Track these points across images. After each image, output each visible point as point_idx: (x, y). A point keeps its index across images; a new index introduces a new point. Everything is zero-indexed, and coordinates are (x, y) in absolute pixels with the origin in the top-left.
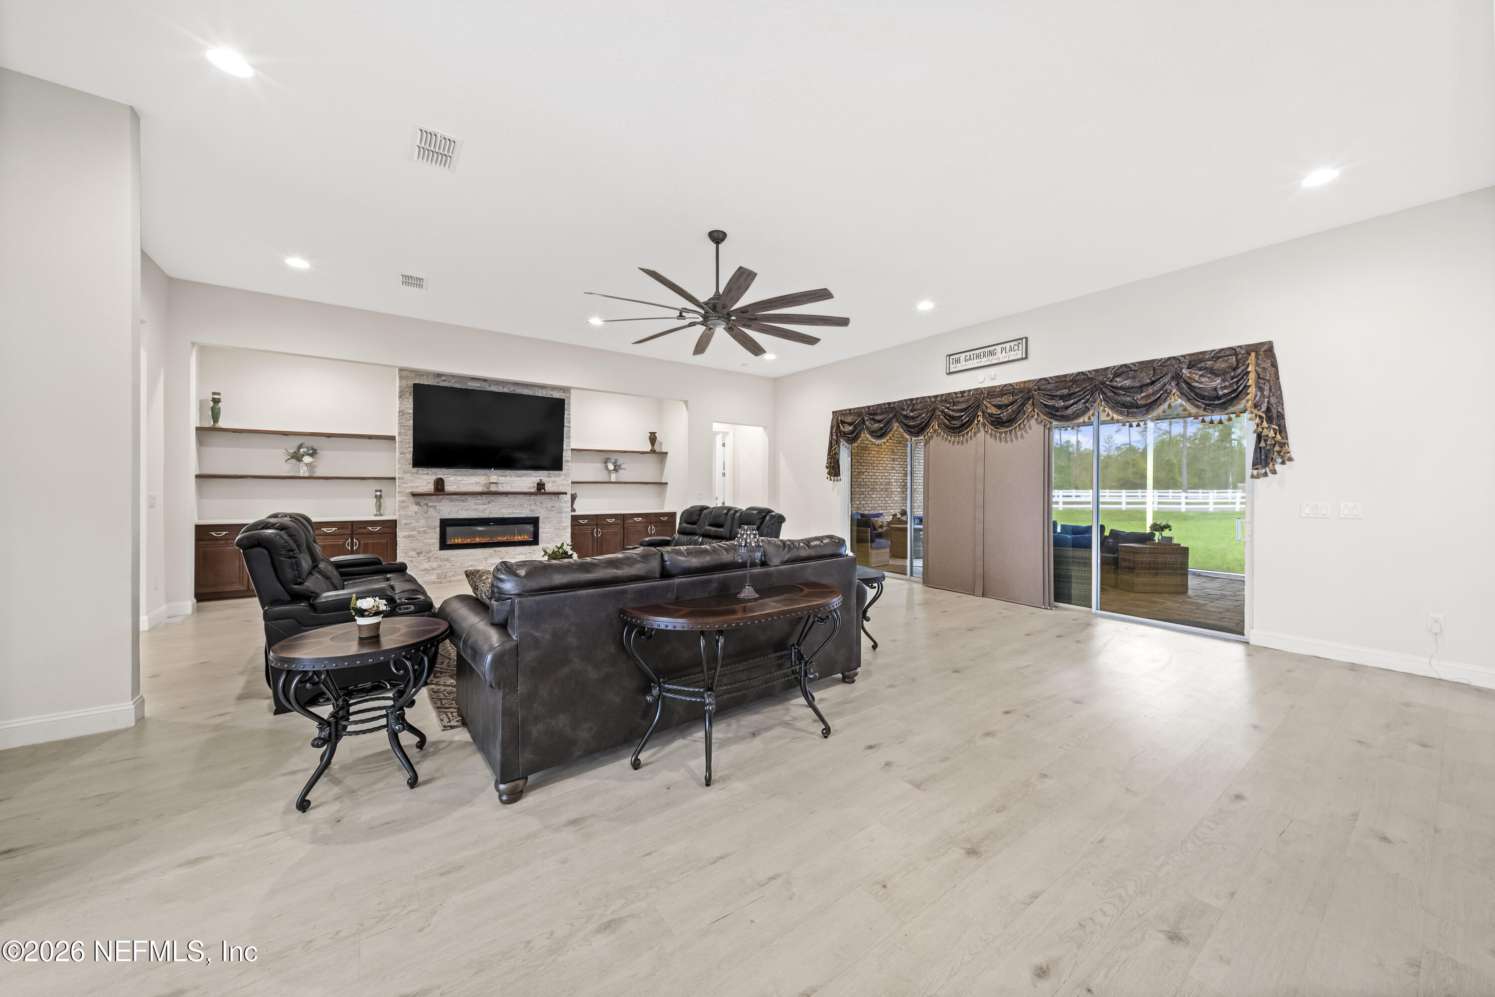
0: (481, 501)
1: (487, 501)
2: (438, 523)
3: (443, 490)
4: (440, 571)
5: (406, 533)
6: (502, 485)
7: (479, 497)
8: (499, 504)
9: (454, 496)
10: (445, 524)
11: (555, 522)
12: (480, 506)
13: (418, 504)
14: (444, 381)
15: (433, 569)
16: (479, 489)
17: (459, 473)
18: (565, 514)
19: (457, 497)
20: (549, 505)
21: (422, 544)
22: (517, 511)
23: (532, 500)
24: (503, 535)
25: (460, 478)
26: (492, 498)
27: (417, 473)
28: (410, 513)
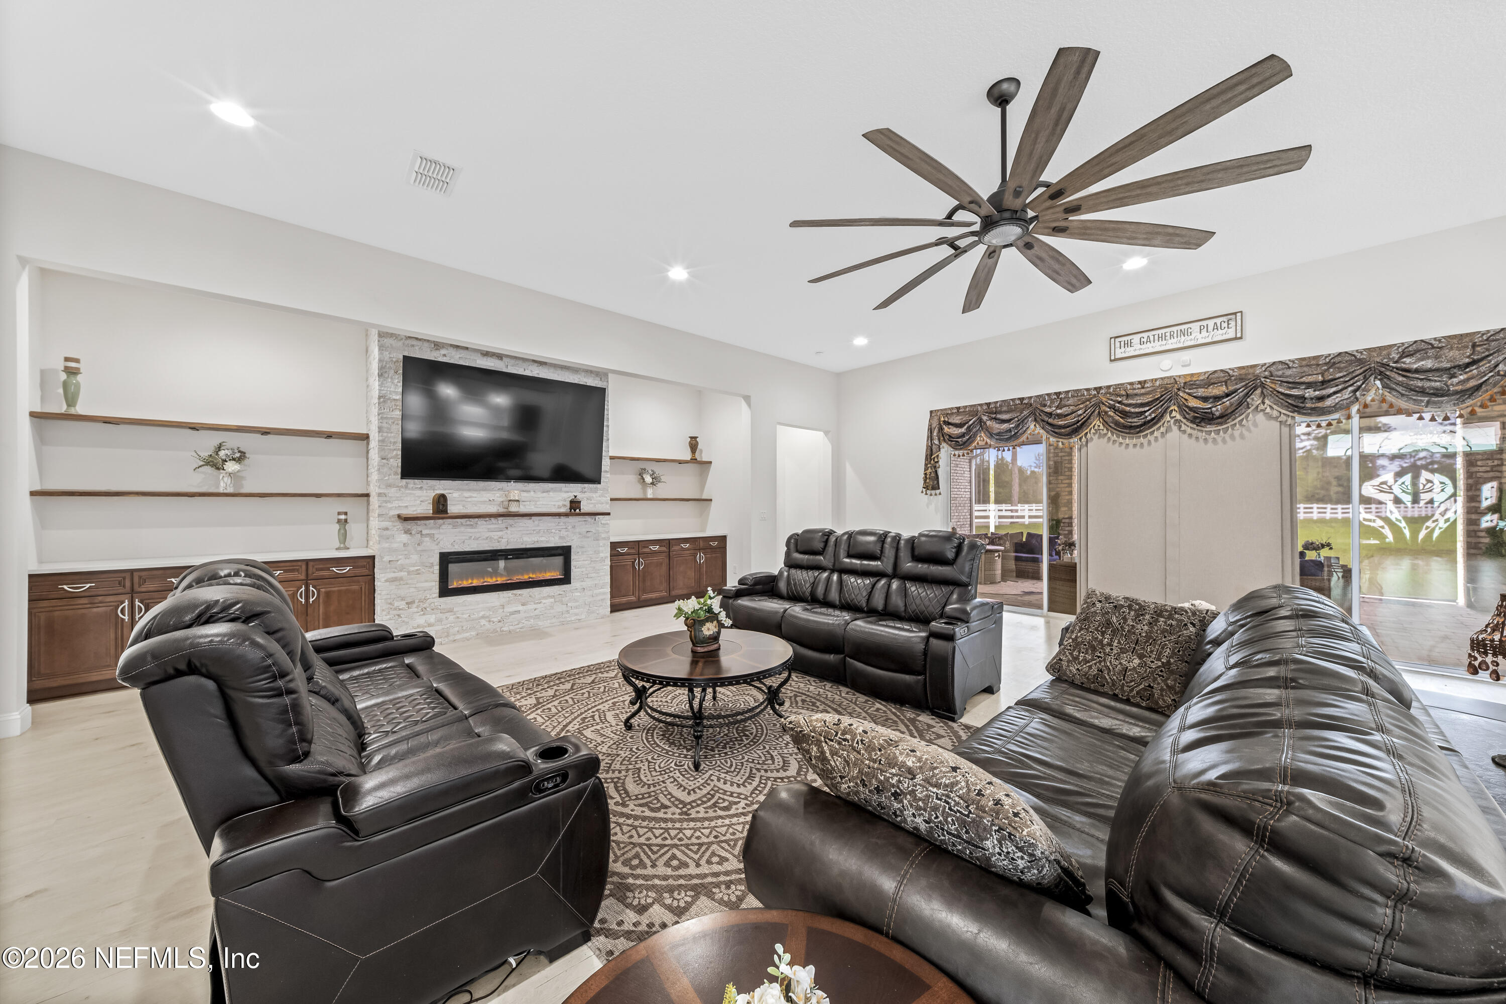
0: (495, 526)
1: (505, 525)
2: (436, 560)
3: (445, 511)
4: (440, 628)
5: (390, 575)
6: (525, 503)
7: (494, 520)
8: (520, 529)
9: (459, 520)
10: (446, 559)
11: (591, 552)
12: (494, 533)
13: (408, 532)
14: (445, 355)
15: (430, 625)
16: (493, 509)
17: (466, 486)
18: (603, 541)
19: (464, 520)
20: (584, 530)
21: (412, 590)
22: (543, 538)
23: (562, 524)
24: (526, 572)
25: (467, 494)
26: (510, 521)
27: (406, 487)
28: (395, 545)
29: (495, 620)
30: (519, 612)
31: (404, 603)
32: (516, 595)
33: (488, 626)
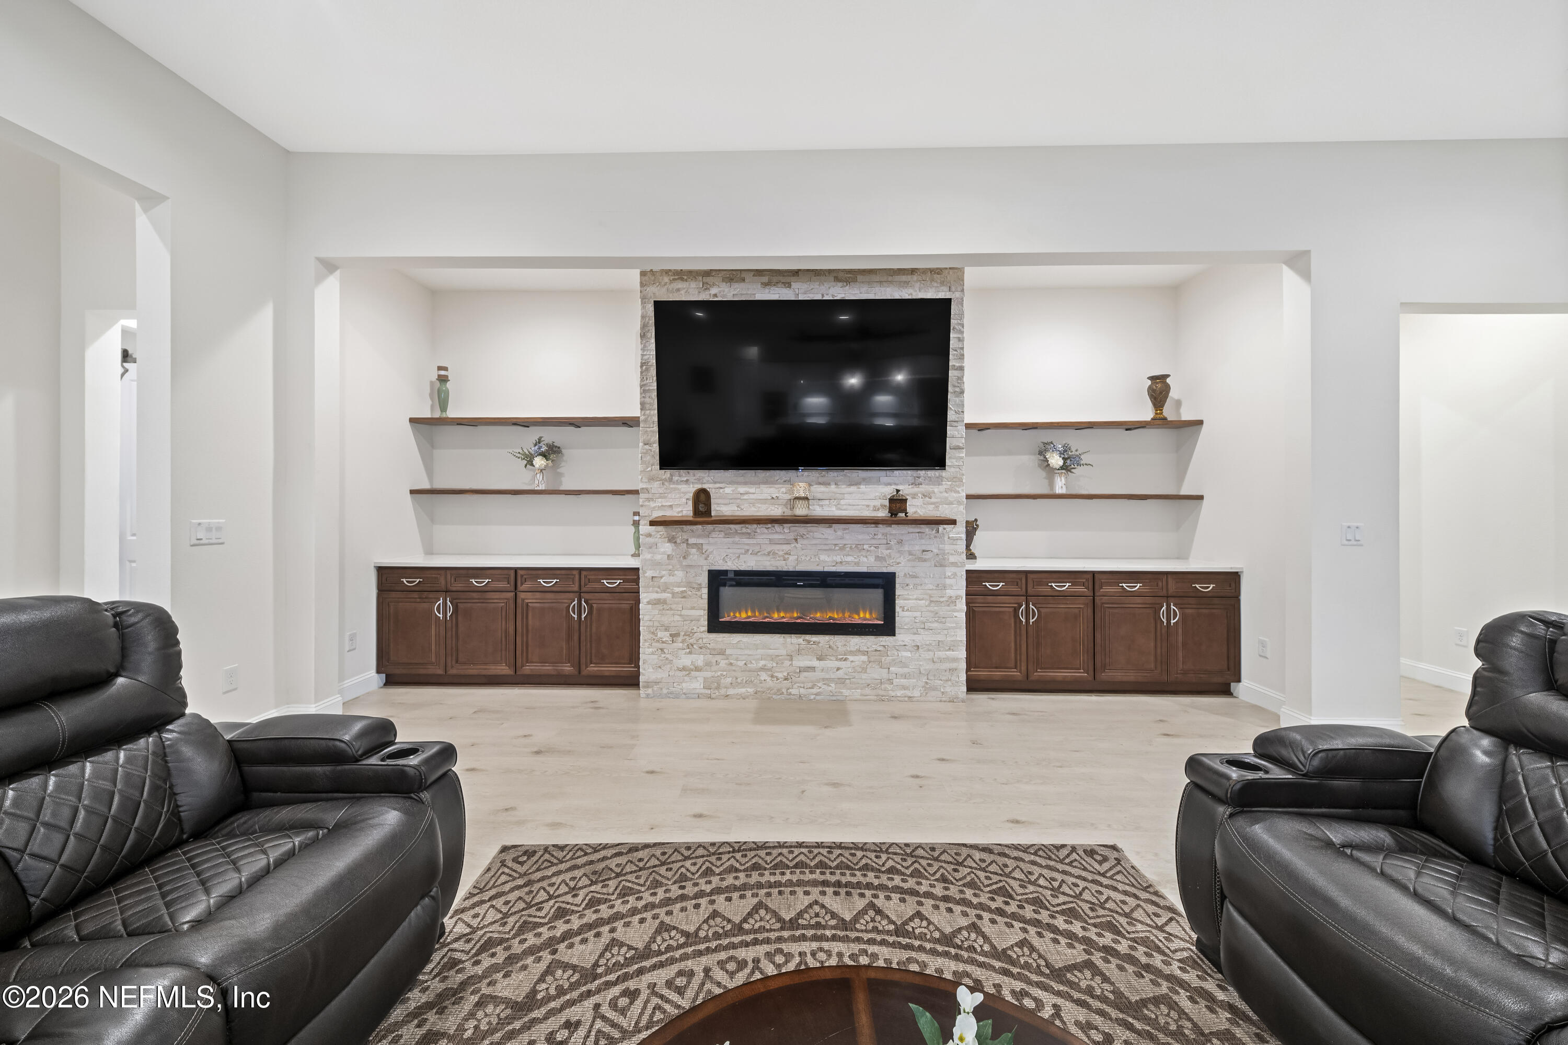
0: (781, 537)
1: (792, 536)
2: (704, 579)
3: (708, 513)
4: (708, 674)
5: (655, 596)
6: (821, 503)
7: (777, 527)
8: (814, 542)
9: (732, 526)
10: (717, 579)
11: (931, 587)
12: (778, 547)
13: (672, 540)
15: (698, 669)
16: (776, 511)
17: (741, 479)
18: (954, 569)
19: (737, 527)
20: (917, 548)
21: (677, 618)
22: (849, 559)
23: (880, 536)
24: (823, 608)
25: (742, 489)
26: (801, 529)
28: (657, 557)
29: (780, 675)
30: (812, 669)
32: (808, 642)
33: (769, 683)
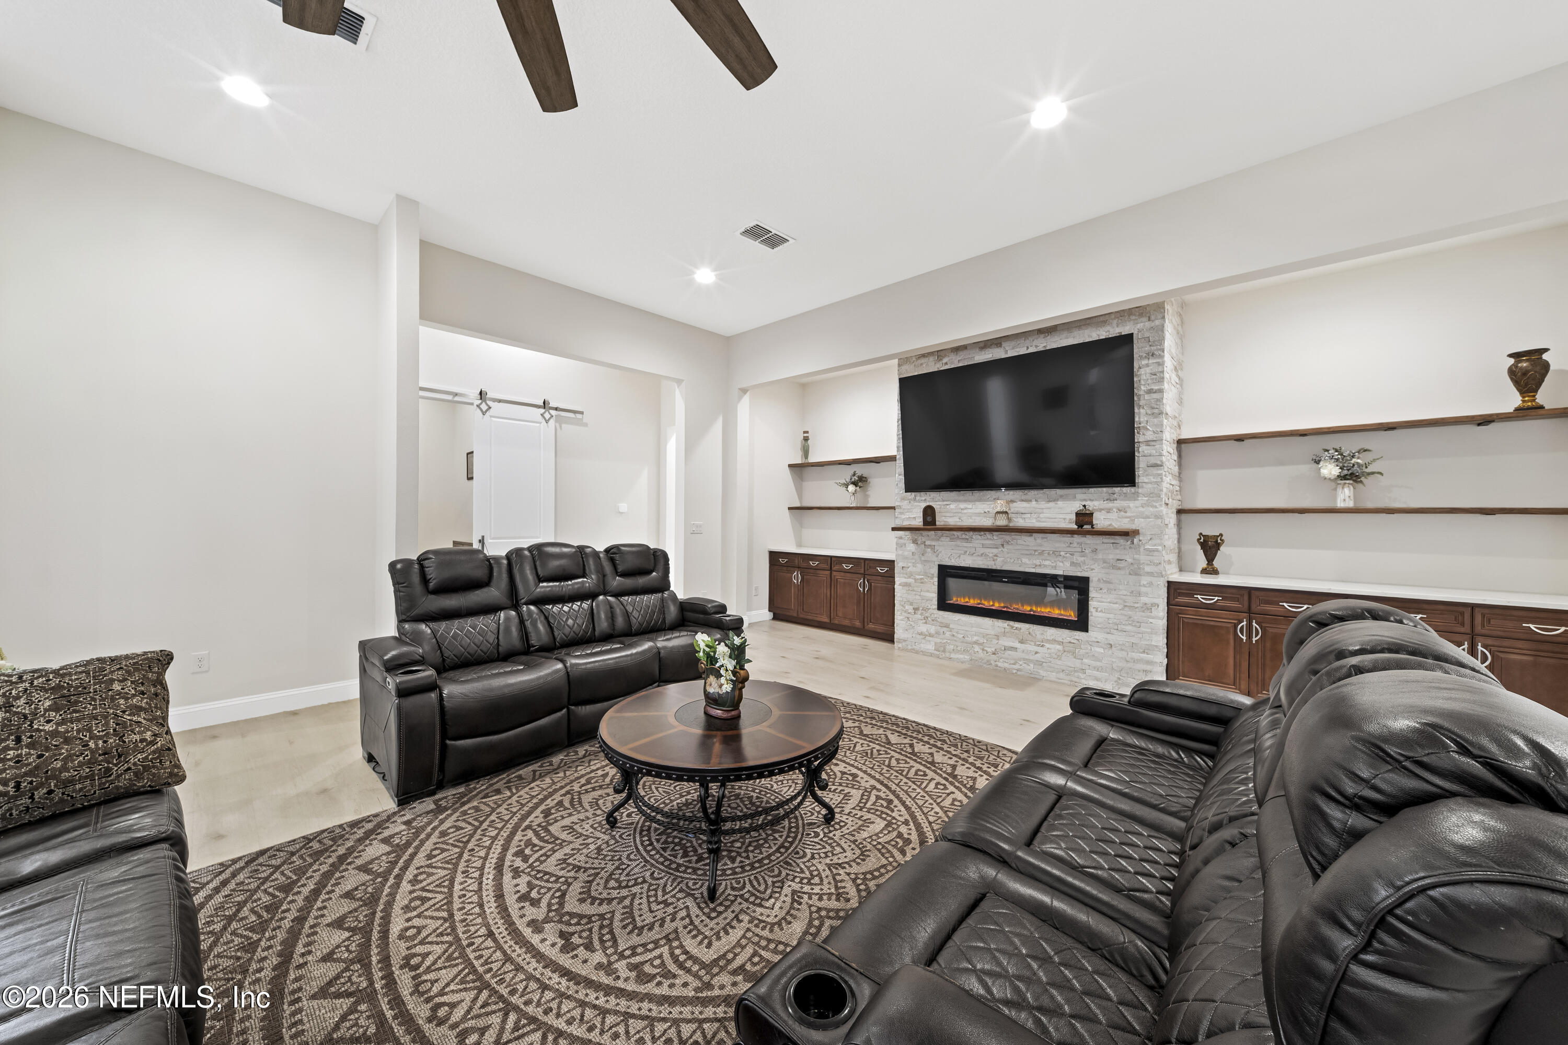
0: (991, 542)
1: (999, 542)
2: (935, 571)
3: (933, 522)
4: (938, 640)
5: (904, 580)
6: (1024, 516)
7: (988, 535)
8: (1018, 547)
9: (955, 533)
10: (946, 573)
11: (1125, 593)
12: (989, 550)
13: (915, 542)
14: (946, 364)
15: (931, 635)
16: (988, 522)
17: (961, 498)
19: (959, 533)
20: (1111, 557)
21: (918, 597)
22: (1047, 563)
23: (1075, 545)
24: (1024, 601)
25: (962, 505)
26: (1006, 537)
27: (915, 499)
28: (906, 553)
29: (989, 650)
30: (1015, 649)
31: (911, 607)
32: (1012, 627)
33: (981, 654)
